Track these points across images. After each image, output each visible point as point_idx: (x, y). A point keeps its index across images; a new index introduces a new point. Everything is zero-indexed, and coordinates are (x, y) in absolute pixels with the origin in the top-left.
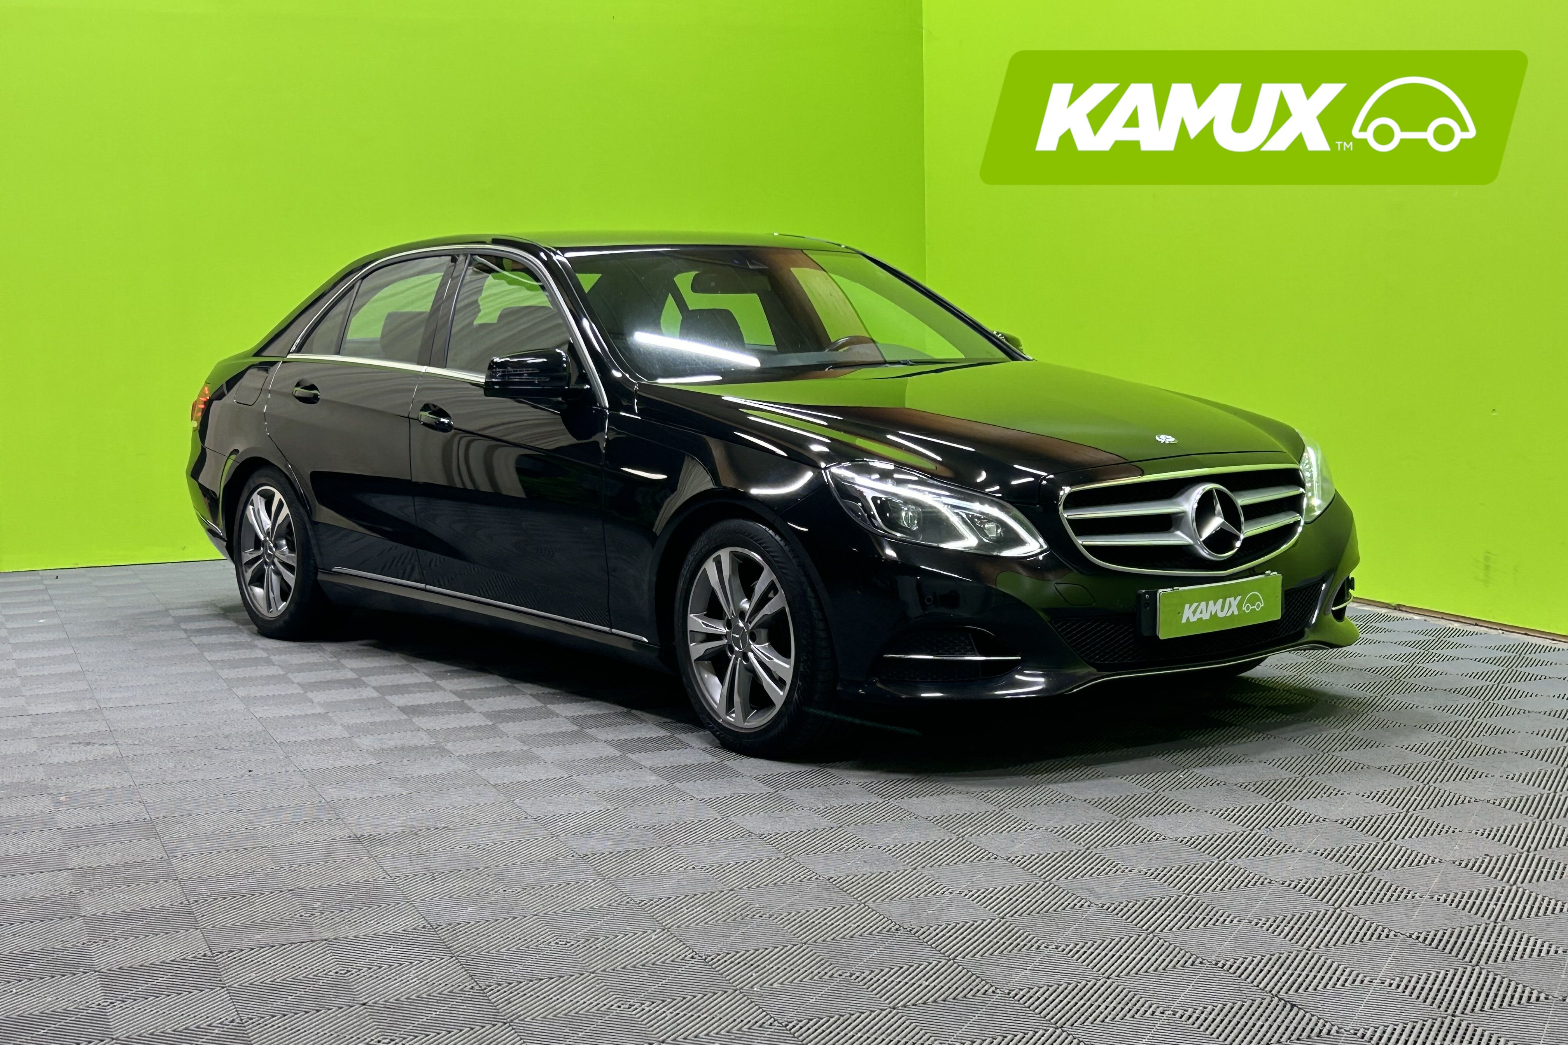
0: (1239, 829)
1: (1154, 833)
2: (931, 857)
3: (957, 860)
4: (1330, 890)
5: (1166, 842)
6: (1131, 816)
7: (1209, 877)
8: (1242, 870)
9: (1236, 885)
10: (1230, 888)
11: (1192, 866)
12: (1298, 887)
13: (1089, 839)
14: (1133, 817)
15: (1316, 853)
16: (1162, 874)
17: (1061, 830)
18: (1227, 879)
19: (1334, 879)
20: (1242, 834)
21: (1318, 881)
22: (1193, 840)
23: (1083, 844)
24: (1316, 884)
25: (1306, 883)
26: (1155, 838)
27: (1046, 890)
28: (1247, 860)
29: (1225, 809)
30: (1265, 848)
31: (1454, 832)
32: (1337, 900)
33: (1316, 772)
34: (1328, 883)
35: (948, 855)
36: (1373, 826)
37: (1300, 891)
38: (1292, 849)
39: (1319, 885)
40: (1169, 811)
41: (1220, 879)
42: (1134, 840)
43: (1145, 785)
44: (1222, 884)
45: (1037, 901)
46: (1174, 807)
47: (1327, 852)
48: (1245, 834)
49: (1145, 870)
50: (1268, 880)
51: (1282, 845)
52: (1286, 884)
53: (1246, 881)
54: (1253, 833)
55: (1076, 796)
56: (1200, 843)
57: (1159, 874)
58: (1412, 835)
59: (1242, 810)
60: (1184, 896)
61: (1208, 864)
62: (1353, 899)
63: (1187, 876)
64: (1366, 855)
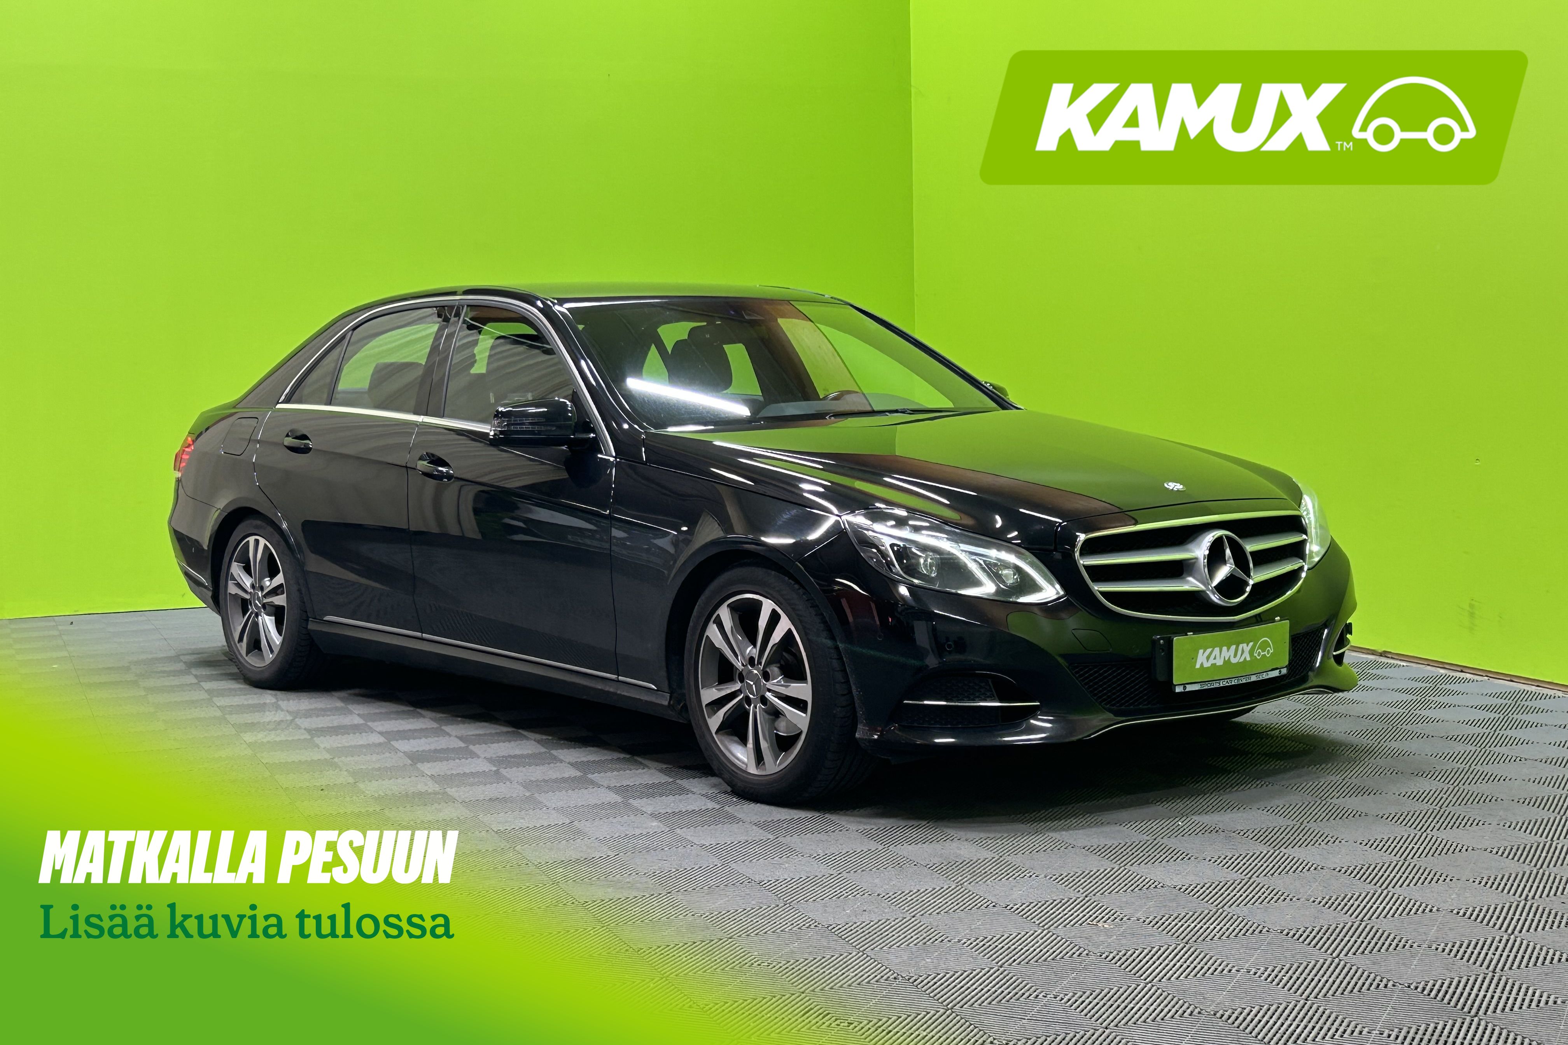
0: (1238, 876)
1: (1152, 881)
2: (930, 905)
3: (956, 907)
4: (1328, 939)
5: (1164, 890)
6: (1130, 863)
7: (1207, 925)
8: (1240, 919)
9: (1234, 934)
10: (1228, 937)
11: (1191, 913)
12: (1297, 936)
13: (1088, 887)
14: (1131, 865)
15: (1314, 902)
16: (1161, 922)
17: (1060, 878)
18: (1225, 928)
19: (1332, 928)
20: (1241, 882)
21: (1316, 929)
22: (1192, 887)
23: (1082, 891)
24: (1314, 933)
25: (1304, 932)
26: (1153, 886)
27: (1045, 939)
28: (1245, 908)
29: (1223, 857)
30: (1263, 897)
31: (1451, 880)
32: (1336, 949)
33: (1314, 819)
34: (1327, 931)
35: (947, 903)
36: (1370, 874)
37: (1298, 940)
38: (1290, 897)
39: (1318, 933)
40: (1167, 859)
41: (1218, 927)
42: (1133, 887)
43: (1144, 832)
44: (1221, 932)
45: (1035, 950)
46: (1172, 854)
47: (1325, 900)
48: (1244, 882)
49: (1144, 919)
50: (1266, 929)
51: (1280, 893)
52: (1285, 932)
53: (1245, 929)
54: (1251, 881)
55: (1075, 843)
56: (1199, 891)
57: (1157, 922)
58: (1410, 883)
59: (1241, 858)
60: (1182, 945)
61: (1206, 912)
62: (1351, 948)
63: (1186, 925)
64: (1364, 903)
